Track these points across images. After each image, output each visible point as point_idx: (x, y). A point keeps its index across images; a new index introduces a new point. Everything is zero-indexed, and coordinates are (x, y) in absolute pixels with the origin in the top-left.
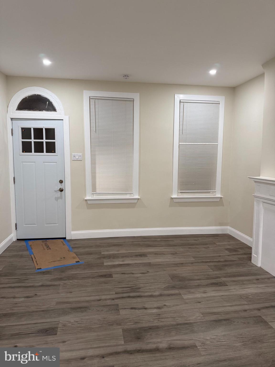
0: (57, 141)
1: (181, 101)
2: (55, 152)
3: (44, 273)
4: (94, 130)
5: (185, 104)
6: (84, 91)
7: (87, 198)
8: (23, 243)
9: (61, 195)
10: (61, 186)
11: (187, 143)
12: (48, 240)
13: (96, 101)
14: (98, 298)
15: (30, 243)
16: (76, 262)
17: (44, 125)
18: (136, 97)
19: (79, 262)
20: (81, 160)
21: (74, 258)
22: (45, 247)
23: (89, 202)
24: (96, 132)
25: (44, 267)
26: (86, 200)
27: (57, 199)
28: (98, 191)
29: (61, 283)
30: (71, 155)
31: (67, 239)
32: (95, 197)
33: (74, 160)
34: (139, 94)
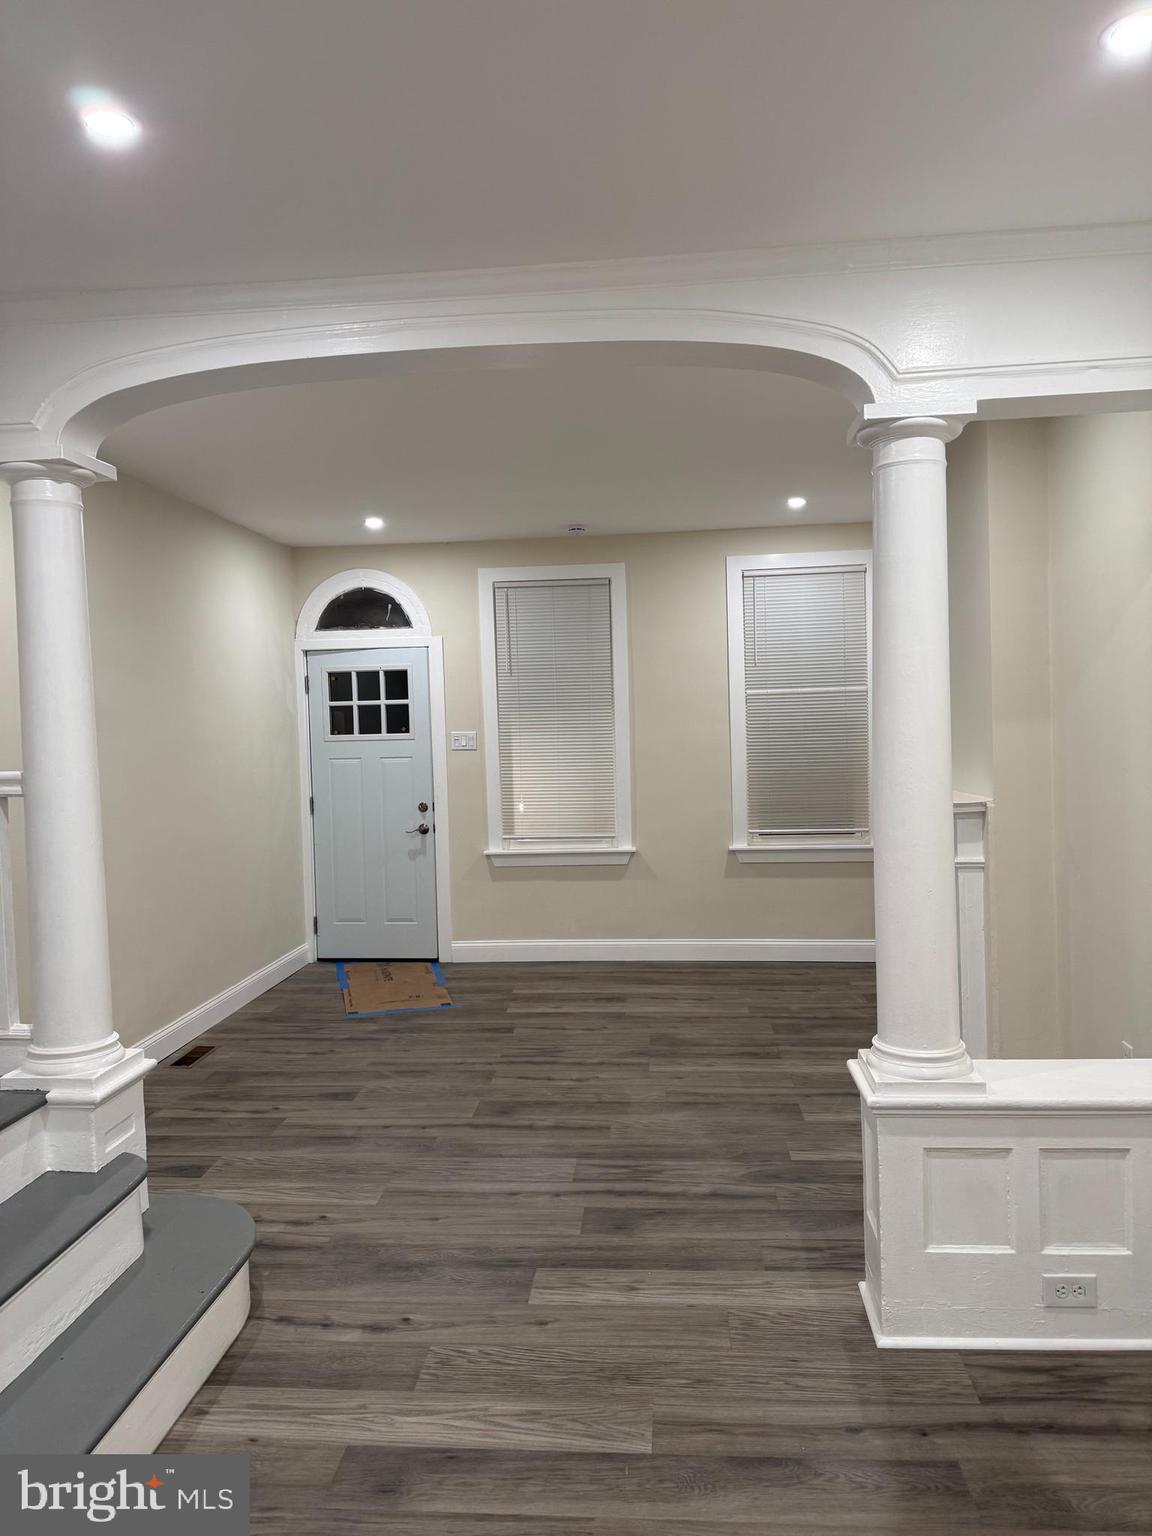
0: (414, 701)
1: (746, 574)
2: (407, 731)
3: (361, 1020)
4: (507, 667)
5: (758, 580)
6: (481, 571)
7: (493, 850)
8: (332, 968)
9: (423, 843)
10: (424, 818)
11: (770, 691)
12: (391, 964)
13: (511, 592)
14: (459, 1060)
15: (347, 967)
16: (443, 1005)
17: (381, 663)
18: (617, 573)
19: (449, 1004)
20: (475, 748)
21: (440, 997)
22: (381, 976)
23: (497, 862)
24: (511, 673)
25: (364, 1010)
26: (489, 856)
27: (413, 855)
28: (518, 833)
29: (392, 1036)
30: (448, 735)
31: (441, 960)
32: (514, 848)
33: (454, 751)
34: (623, 565)
